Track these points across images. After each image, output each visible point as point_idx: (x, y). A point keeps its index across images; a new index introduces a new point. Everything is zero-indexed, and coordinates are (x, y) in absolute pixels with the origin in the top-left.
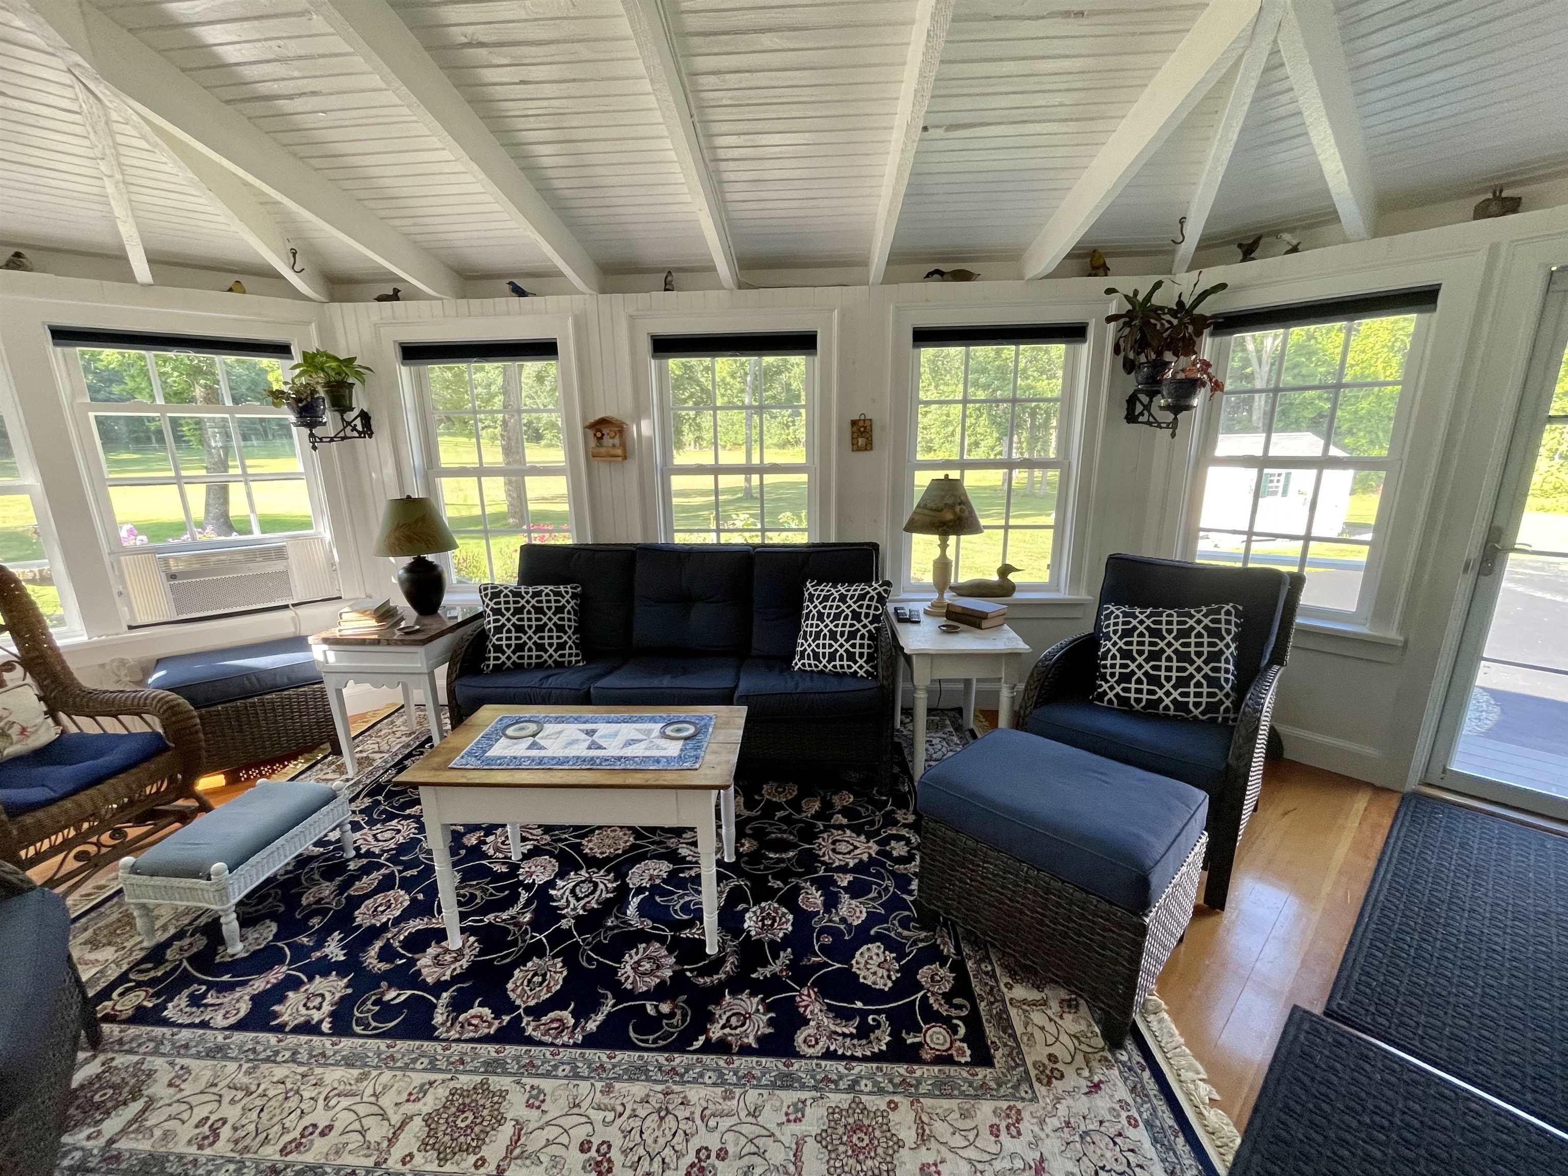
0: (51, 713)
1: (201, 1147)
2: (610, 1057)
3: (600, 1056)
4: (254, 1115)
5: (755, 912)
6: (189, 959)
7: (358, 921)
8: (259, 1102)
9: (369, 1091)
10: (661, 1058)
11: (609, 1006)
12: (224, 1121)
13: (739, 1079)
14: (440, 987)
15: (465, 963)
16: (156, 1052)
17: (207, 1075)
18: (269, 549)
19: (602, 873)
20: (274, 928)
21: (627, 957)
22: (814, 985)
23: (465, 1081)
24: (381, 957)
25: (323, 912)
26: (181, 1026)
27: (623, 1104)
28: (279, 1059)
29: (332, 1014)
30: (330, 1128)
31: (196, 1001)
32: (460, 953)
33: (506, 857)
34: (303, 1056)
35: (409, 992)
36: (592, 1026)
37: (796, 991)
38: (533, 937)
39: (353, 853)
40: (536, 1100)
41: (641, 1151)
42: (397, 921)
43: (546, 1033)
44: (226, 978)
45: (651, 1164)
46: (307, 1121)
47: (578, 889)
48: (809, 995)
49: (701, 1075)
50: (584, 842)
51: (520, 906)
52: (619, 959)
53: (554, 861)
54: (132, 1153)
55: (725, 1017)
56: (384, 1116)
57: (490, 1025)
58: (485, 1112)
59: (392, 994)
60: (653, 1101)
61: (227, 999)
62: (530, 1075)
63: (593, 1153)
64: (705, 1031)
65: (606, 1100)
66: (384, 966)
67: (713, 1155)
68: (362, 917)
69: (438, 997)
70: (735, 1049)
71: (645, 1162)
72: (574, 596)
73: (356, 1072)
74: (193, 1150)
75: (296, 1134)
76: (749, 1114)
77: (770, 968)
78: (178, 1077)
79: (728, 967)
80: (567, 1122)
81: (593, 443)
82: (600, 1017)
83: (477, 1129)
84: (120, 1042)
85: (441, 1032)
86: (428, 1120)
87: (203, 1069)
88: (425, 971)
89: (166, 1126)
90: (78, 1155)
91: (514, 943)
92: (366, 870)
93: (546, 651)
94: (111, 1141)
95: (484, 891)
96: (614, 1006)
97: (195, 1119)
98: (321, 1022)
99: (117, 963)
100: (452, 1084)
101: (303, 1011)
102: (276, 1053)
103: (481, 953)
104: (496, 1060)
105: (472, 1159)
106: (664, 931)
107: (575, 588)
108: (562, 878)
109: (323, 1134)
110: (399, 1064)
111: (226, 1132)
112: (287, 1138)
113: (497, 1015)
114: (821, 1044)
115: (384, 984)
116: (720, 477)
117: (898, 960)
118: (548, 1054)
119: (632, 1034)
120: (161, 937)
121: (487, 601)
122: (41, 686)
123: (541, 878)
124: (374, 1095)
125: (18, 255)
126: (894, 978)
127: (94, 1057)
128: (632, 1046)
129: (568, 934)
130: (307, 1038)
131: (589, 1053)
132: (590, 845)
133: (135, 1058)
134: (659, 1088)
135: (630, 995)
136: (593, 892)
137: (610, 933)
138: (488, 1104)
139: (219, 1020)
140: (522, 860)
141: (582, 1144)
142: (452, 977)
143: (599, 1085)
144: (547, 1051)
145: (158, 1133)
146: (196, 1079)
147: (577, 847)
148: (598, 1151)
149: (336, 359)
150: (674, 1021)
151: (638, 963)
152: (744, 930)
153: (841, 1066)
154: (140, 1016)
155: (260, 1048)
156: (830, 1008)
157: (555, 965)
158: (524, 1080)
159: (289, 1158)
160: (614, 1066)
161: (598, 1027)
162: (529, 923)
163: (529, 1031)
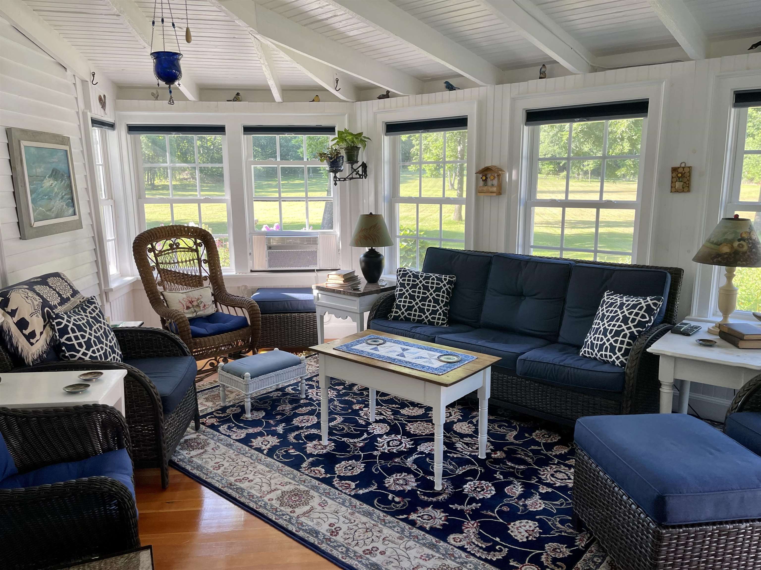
0: (215, 302)
1: (214, 469)
2: (360, 504)
3: (358, 503)
4: (232, 468)
5: (475, 483)
6: (233, 415)
7: (294, 422)
8: (235, 465)
9: (269, 476)
10: (382, 514)
11: (373, 488)
12: (223, 465)
13: (410, 536)
14: (311, 455)
15: (325, 451)
16: (212, 439)
17: (223, 451)
18: (310, 238)
19: (408, 440)
20: (264, 414)
21: (394, 475)
22: (479, 522)
23: (302, 487)
24: (295, 438)
25: (283, 415)
26: (222, 434)
27: (355, 521)
28: (247, 455)
29: (269, 449)
30: (252, 481)
31: (229, 428)
32: (325, 447)
33: (368, 419)
34: (254, 458)
35: (298, 453)
36: (361, 492)
37: (468, 520)
38: (358, 453)
39: (304, 396)
40: (323, 505)
41: (351, 536)
42: (308, 428)
43: (342, 486)
44: (241, 425)
45: (352, 542)
46: (246, 476)
47: (391, 442)
48: (473, 525)
49: (394, 527)
50: (409, 424)
51: (361, 439)
52: (390, 474)
53: (388, 427)
54: (196, 463)
55: (422, 514)
56: (270, 485)
57: (321, 475)
58: (303, 499)
59: (292, 451)
60: (367, 525)
61: (239, 431)
62: (326, 496)
63: (333, 528)
64: (409, 514)
65: (349, 516)
66: (294, 441)
67: (379, 551)
68: (296, 422)
69: (308, 459)
70: (417, 526)
71: (350, 541)
72: (449, 282)
73: (268, 469)
74: (212, 469)
75: (241, 478)
76: (405, 548)
77: (462, 507)
78: (216, 448)
79: (440, 498)
80: (329, 515)
81: (481, 183)
82: (367, 491)
83: (297, 503)
84: (204, 432)
85: (302, 470)
86: (283, 492)
87: (223, 449)
88: (308, 448)
89: (207, 460)
90: (183, 457)
91: (349, 452)
92: (306, 405)
93: (425, 314)
94: (192, 457)
95: (349, 428)
96: (375, 489)
97: (215, 461)
98: (264, 450)
99: (212, 408)
100: (297, 486)
101: (261, 444)
102: (247, 453)
103: (333, 450)
104: (317, 487)
105: (291, 510)
106: (420, 472)
107: (452, 278)
108: (387, 436)
109: (249, 481)
110: (283, 473)
111: (222, 468)
112: (238, 478)
113: (326, 473)
114: (461, 543)
115: (291, 447)
116: (567, 209)
117: (540, 533)
118: (337, 493)
119: (375, 501)
120: (228, 404)
121: (399, 278)
122: (214, 290)
123: (377, 431)
124: (270, 478)
125: (238, 94)
126: (530, 539)
127: (195, 433)
128: (373, 506)
129: (375, 457)
130: (258, 453)
131: (353, 500)
132: (411, 427)
133: (206, 438)
134: (373, 522)
135: (386, 489)
136: (398, 446)
137: (393, 464)
138: (306, 497)
139: (234, 437)
140: (374, 422)
141: (331, 524)
142: (317, 454)
143: (350, 511)
144: (337, 492)
145: (204, 460)
146: (220, 451)
147: (403, 426)
148: (335, 529)
149: (352, 134)
150: (398, 505)
151: (398, 480)
152: (462, 488)
153: (464, 555)
154: (212, 427)
155: (242, 450)
156: (480, 533)
157: (361, 466)
158: (323, 497)
159: (236, 483)
160: (360, 508)
161: (363, 493)
162: (360, 447)
163: (335, 483)
